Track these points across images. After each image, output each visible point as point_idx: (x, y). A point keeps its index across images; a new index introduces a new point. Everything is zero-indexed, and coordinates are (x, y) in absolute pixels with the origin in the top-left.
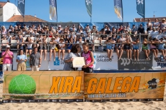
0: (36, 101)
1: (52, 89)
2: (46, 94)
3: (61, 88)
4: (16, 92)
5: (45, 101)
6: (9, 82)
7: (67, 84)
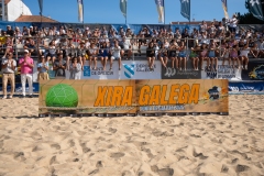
0: (79, 116)
1: (97, 102)
2: (90, 107)
3: (109, 100)
4: (54, 105)
5: (90, 115)
6: (45, 93)
7: (115, 95)
